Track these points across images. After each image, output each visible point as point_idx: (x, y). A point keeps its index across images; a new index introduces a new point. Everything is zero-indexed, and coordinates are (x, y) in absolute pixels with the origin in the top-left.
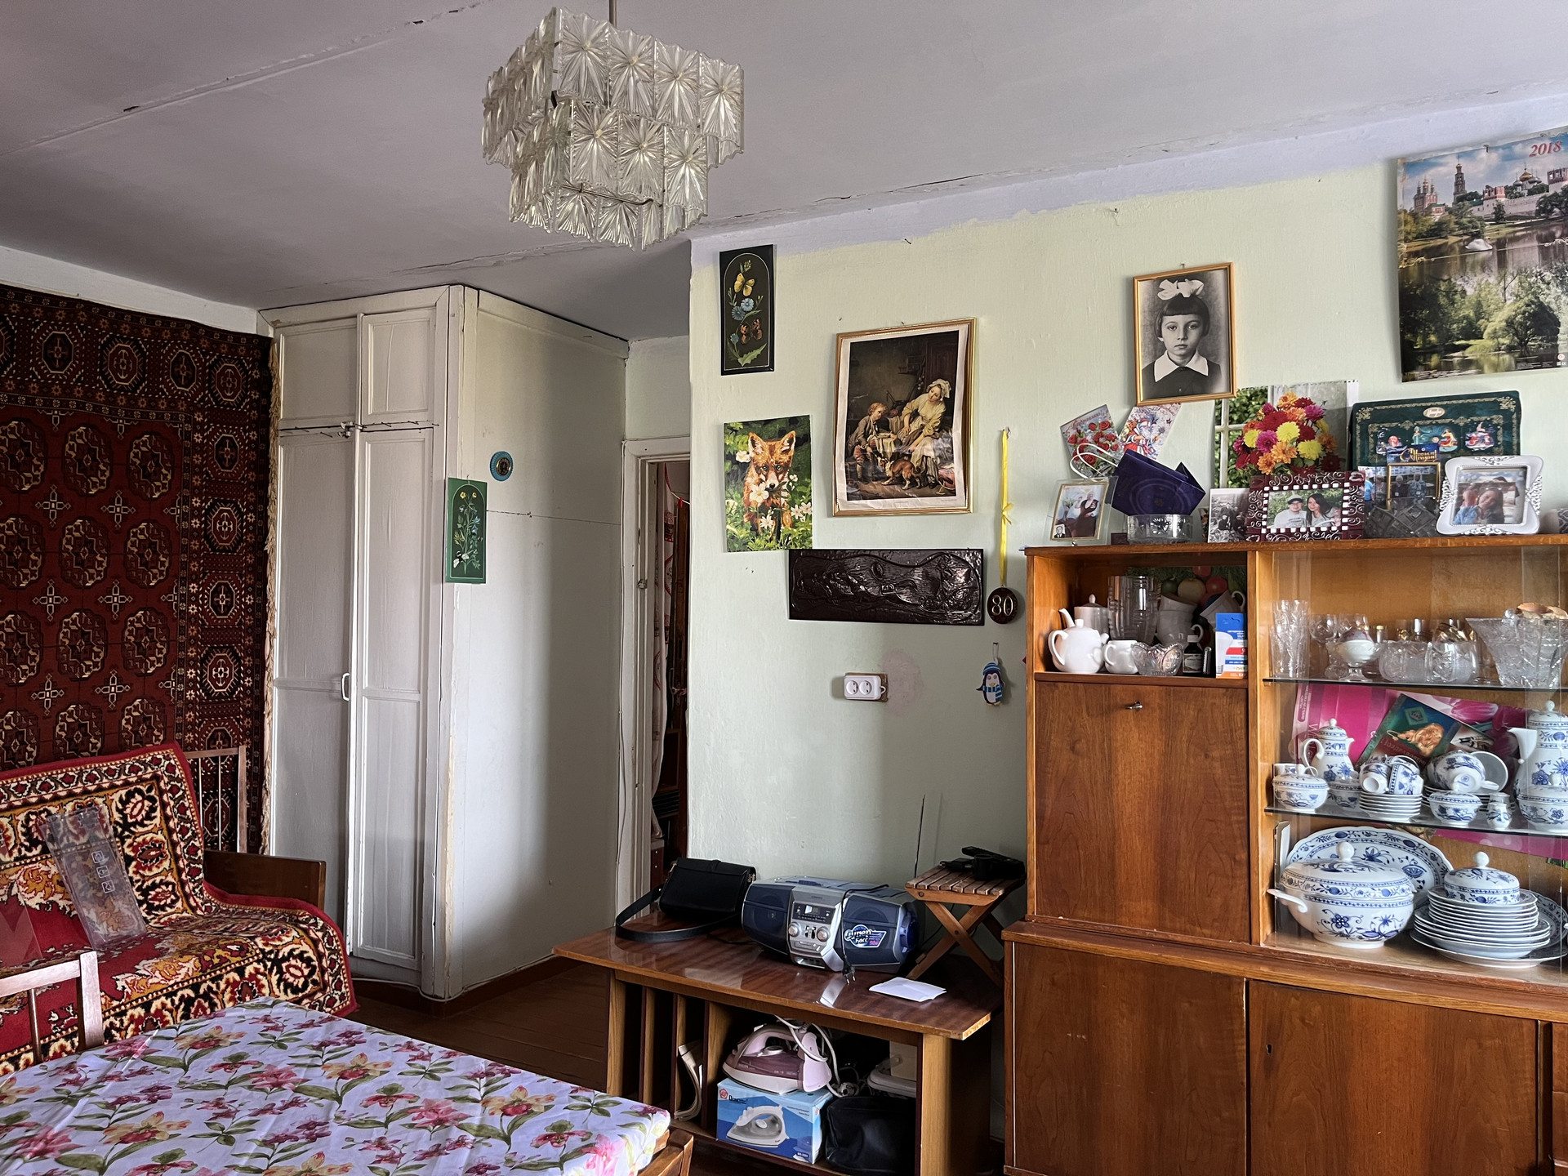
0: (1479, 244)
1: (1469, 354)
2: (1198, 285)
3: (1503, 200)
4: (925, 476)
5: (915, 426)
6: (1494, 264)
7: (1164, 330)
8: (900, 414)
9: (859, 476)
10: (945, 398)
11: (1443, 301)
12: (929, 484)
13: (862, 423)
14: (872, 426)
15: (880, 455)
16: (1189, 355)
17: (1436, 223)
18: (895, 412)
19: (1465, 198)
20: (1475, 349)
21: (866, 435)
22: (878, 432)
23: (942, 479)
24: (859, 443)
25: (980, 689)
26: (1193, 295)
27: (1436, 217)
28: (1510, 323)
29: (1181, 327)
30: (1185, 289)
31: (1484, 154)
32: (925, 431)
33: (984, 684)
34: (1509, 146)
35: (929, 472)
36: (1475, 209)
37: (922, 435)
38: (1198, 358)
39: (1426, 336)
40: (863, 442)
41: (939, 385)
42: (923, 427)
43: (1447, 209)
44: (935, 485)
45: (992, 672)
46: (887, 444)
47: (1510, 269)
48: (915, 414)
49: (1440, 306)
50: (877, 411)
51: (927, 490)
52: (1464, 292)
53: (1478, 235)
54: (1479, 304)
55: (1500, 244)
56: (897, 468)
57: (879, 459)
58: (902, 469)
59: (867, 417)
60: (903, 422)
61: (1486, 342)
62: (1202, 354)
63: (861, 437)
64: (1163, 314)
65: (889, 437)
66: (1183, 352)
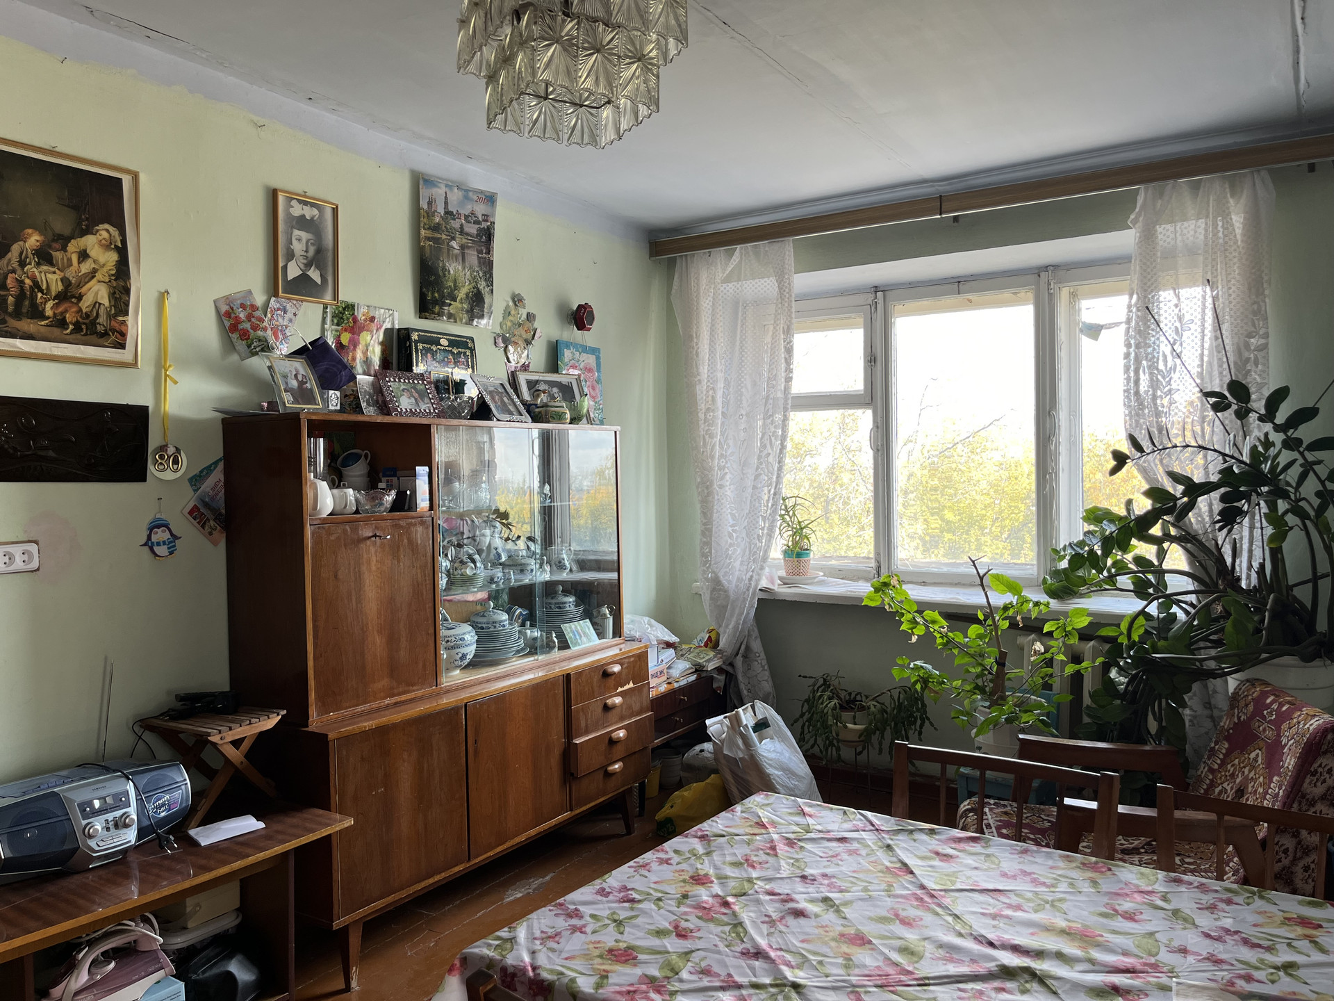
0: (454, 244)
1: (452, 310)
2: (315, 212)
3: (464, 222)
4: (94, 323)
5: (86, 267)
6: (460, 258)
7: (294, 241)
8: (64, 249)
9: (10, 309)
10: (115, 246)
11: (441, 273)
12: (96, 333)
13: (16, 248)
14: (30, 255)
15: (42, 291)
16: (308, 265)
17: (437, 223)
18: (56, 245)
19: (448, 213)
20: (455, 307)
21: (22, 264)
22: (38, 264)
23: (114, 331)
24: (14, 271)
25: (145, 545)
26: (312, 218)
27: (437, 219)
28: (467, 295)
29: (304, 241)
30: (309, 212)
31: (456, 190)
32: (99, 276)
33: (149, 537)
34: (467, 191)
35: (100, 320)
36: (452, 221)
37: (95, 280)
38: (314, 270)
39: (433, 294)
40: (19, 271)
41: (107, 231)
42: (95, 271)
43: (441, 217)
44: (104, 335)
45: (158, 527)
46: (52, 279)
47: (467, 265)
48: (84, 255)
49: (439, 276)
50: (34, 240)
51: (94, 338)
52: (449, 271)
53: (453, 238)
54: (455, 281)
55: (463, 247)
56: (61, 309)
57: (40, 295)
58: (66, 311)
59: (21, 243)
60: (70, 260)
61: (456, 304)
62: (318, 267)
63: (16, 265)
64: (293, 227)
65: (54, 273)
66: (305, 261)
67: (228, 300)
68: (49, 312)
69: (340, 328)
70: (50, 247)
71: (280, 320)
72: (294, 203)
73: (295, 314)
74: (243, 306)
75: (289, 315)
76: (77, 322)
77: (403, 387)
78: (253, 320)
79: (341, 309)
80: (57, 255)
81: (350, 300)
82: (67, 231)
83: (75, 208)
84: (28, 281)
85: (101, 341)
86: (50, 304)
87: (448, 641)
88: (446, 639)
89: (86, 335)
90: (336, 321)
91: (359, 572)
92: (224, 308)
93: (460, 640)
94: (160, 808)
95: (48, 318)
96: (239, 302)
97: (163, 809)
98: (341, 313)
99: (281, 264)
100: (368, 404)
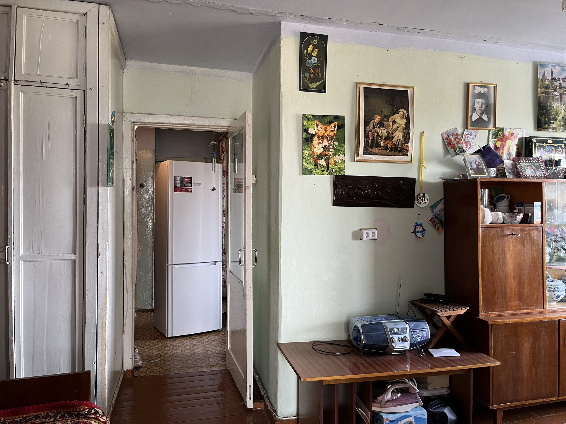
0: (556, 93)
1: (554, 125)
2: (486, 89)
3: (561, 82)
4: (397, 147)
5: (395, 126)
6: (559, 100)
7: (476, 104)
8: (388, 120)
9: (370, 145)
10: (405, 117)
11: (549, 108)
12: (398, 151)
13: (372, 122)
14: (376, 124)
15: (380, 137)
16: (482, 114)
17: (547, 85)
18: (385, 119)
19: (553, 79)
20: (556, 124)
21: (374, 128)
22: (379, 127)
23: (404, 149)
24: (371, 131)
25: (413, 232)
26: (484, 93)
27: (547, 83)
28: (563, 117)
29: (480, 103)
30: (483, 90)
31: (557, 67)
32: (399, 129)
33: (415, 229)
34: (563, 66)
35: (399, 146)
36: (555, 83)
37: (398, 131)
38: (485, 115)
39: (545, 118)
40: (373, 131)
41: (403, 111)
42: (398, 127)
43: (549, 81)
44: (401, 151)
45: (418, 225)
46: (383, 132)
47: (563, 102)
48: (394, 122)
49: (548, 110)
50: (378, 118)
51: (397, 153)
52: (553, 107)
53: (556, 91)
54: (556, 111)
55: (561, 94)
56: (386, 143)
57: (379, 138)
58: (388, 144)
59: (374, 120)
60: (390, 124)
62: (486, 114)
63: (371, 128)
64: (475, 98)
65: (384, 130)
66: (480, 112)
67: (447, 133)
68: (382, 145)
69: (496, 139)
70: (383, 120)
71: (469, 139)
72: (477, 87)
73: (475, 136)
74: (453, 135)
75: (473, 136)
76: (392, 147)
77: (527, 164)
78: (457, 140)
79: (497, 131)
80: (385, 123)
81: (501, 127)
82: (389, 114)
83: (392, 105)
84: (376, 134)
85: (400, 154)
86: (382, 142)
87: (550, 288)
88: (549, 287)
89: (394, 152)
90: (494, 137)
91: (504, 250)
92: (445, 136)
93: (557, 288)
94: (418, 337)
95: (382, 147)
96: (451, 133)
97: (419, 338)
98: (497, 133)
99: (470, 115)
100: (510, 173)
